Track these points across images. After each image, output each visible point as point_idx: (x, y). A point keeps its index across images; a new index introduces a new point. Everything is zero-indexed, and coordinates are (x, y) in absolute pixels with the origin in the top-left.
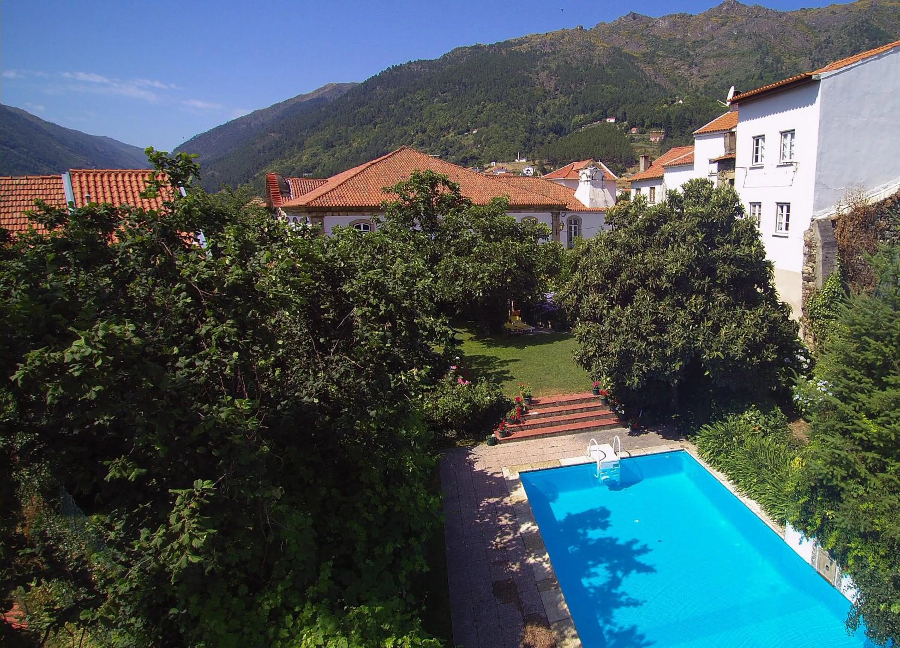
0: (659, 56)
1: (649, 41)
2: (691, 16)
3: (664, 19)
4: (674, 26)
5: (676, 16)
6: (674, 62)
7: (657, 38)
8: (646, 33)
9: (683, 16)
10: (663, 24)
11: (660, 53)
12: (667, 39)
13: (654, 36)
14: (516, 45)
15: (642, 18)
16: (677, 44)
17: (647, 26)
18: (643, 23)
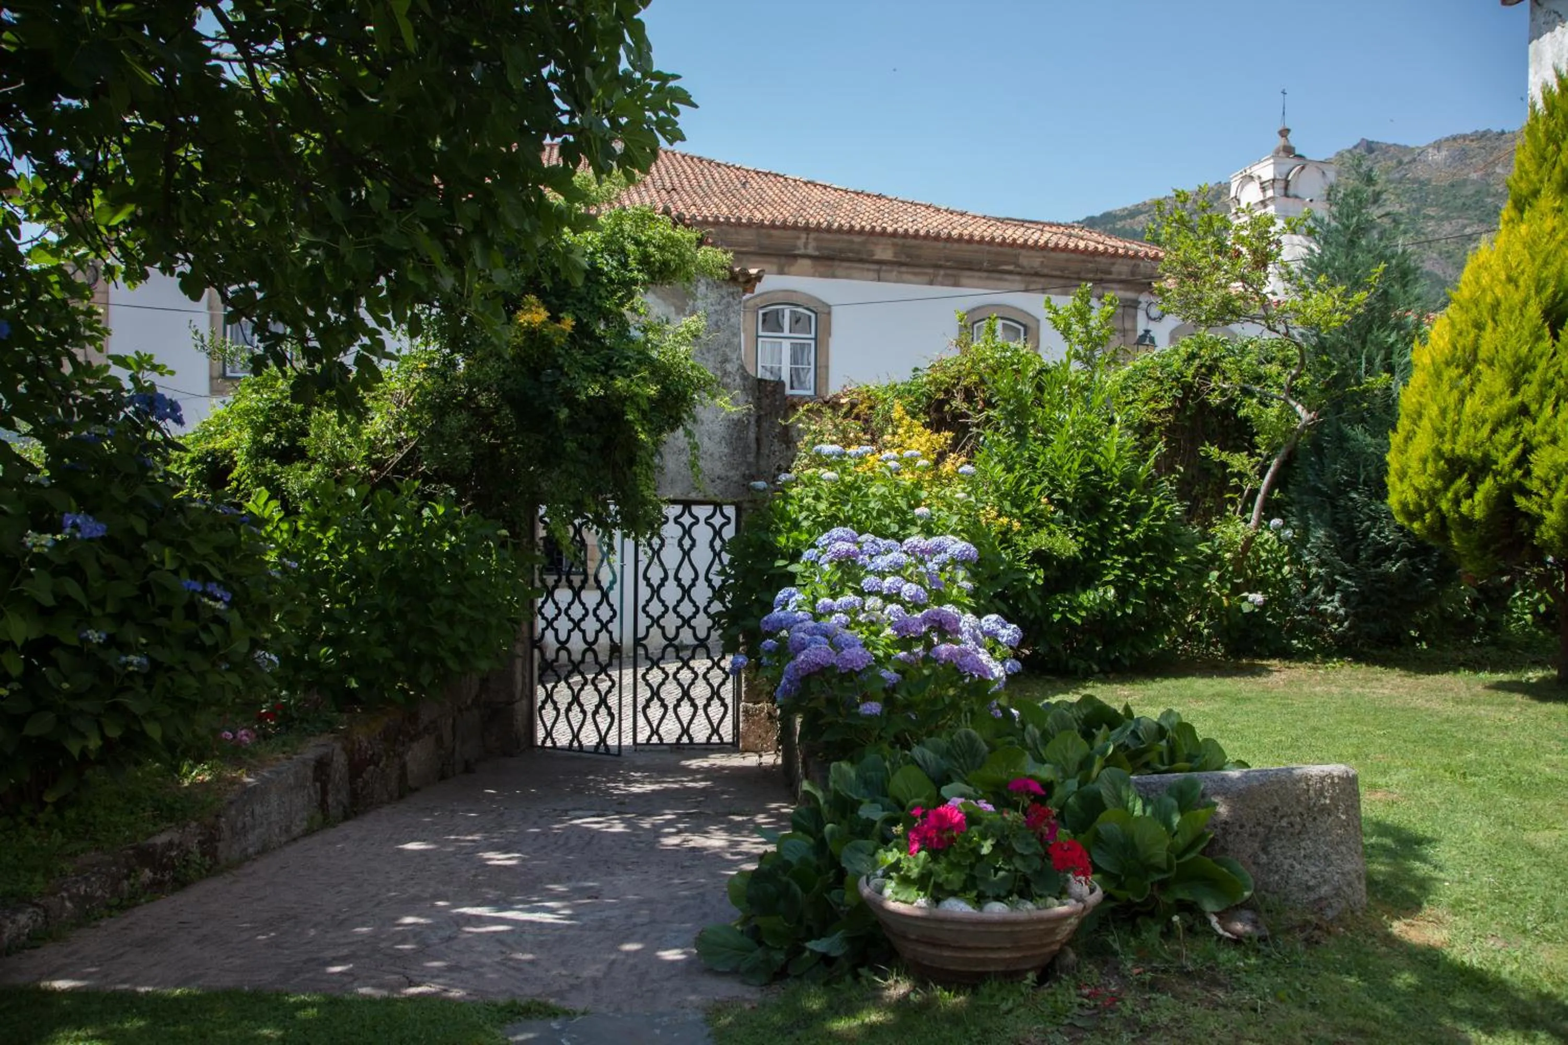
0: (1428, 217)
1: (1405, 192)
2: (1503, 133)
3: (1438, 146)
4: (1463, 155)
5: (1464, 137)
6: (1465, 227)
7: (1422, 184)
8: (1397, 176)
9: (1483, 136)
10: (1439, 157)
11: (1431, 211)
12: (1446, 183)
13: (1415, 180)
14: (1123, 218)
15: (1386, 149)
16: (1470, 190)
17: (1400, 163)
18: (1391, 158)
